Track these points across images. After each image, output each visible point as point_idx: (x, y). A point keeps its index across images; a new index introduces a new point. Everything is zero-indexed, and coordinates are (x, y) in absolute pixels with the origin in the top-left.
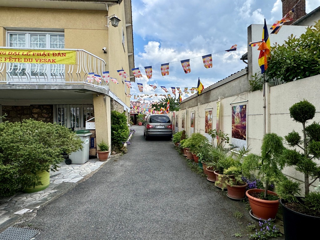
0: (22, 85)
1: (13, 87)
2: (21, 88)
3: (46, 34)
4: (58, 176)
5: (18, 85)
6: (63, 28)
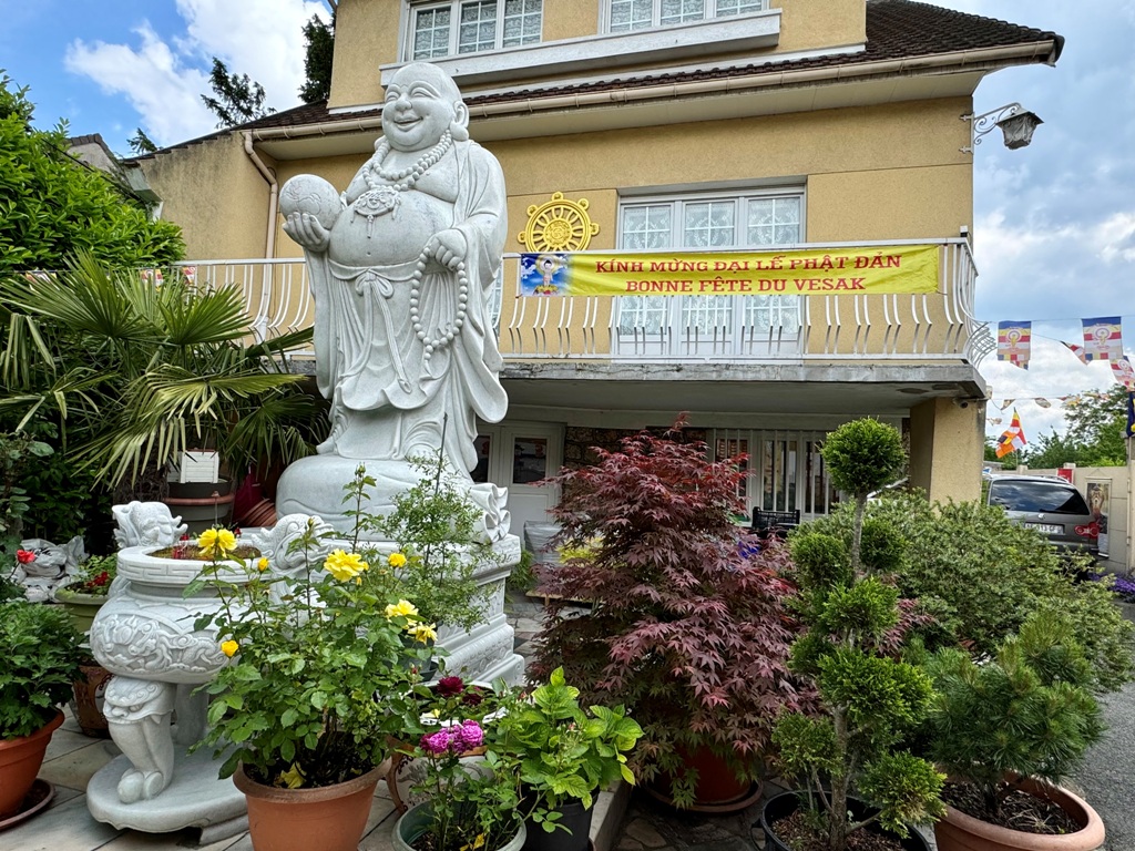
0: (755, 366)
1: (728, 372)
2: (750, 376)
5: (741, 368)
6: (805, 174)
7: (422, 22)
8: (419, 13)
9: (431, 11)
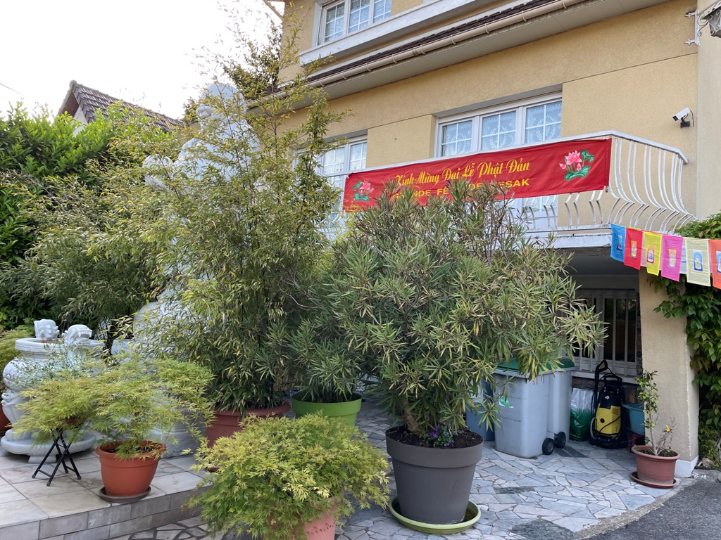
3: (518, 107)
4: (525, 493)
6: (560, 83)
7: (330, 17)
8: (328, 11)
9: (334, 8)
